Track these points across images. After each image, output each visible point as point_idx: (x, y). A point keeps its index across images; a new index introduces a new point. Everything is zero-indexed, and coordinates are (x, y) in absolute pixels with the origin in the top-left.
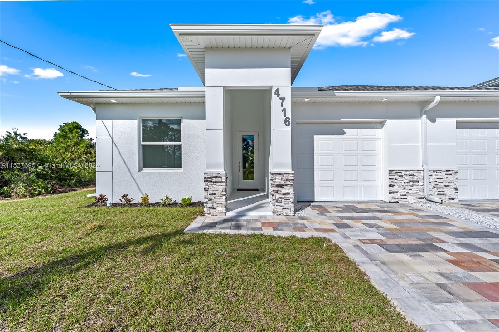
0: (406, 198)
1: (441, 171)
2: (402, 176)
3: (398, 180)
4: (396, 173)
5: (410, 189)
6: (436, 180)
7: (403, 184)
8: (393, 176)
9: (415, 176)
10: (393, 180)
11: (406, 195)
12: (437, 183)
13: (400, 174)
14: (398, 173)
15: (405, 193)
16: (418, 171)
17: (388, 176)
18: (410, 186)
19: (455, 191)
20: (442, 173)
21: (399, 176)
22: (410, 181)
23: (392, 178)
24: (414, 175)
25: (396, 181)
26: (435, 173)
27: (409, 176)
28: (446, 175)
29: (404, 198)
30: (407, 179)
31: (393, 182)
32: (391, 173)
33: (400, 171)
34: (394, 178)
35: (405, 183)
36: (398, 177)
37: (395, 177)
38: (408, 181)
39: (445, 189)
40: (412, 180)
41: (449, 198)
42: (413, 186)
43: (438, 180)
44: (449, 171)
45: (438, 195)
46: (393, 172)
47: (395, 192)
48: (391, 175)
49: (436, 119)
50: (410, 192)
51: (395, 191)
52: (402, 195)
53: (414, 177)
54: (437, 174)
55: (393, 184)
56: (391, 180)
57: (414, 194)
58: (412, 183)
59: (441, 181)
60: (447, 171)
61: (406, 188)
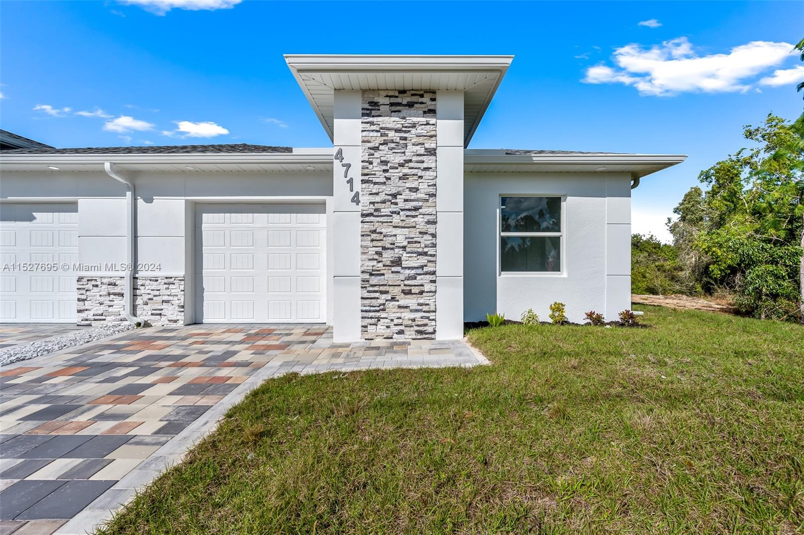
0: (105, 320)
1: (157, 279)
2: (97, 286)
3: (91, 291)
4: (88, 280)
5: (109, 306)
6: (149, 292)
7: (98, 298)
8: (83, 285)
9: (117, 285)
10: (84, 292)
11: (102, 315)
12: (150, 296)
13: (94, 283)
14: (92, 280)
15: (100, 312)
16: (121, 277)
17: (76, 285)
18: (109, 301)
19: (179, 310)
20: (159, 281)
21: (93, 286)
22: (109, 294)
23: (80, 289)
24: (115, 285)
25: (88, 293)
26: (149, 281)
27: (109, 285)
28: (165, 284)
29: (100, 320)
30: (104, 289)
31: (83, 294)
32: (81, 281)
33: (94, 278)
34: (84, 289)
35: (101, 296)
36: (91, 287)
37: (87, 286)
38: (105, 293)
39: (165, 306)
40: (112, 291)
41: (169, 321)
42: (113, 301)
43: (152, 292)
44: (171, 278)
45: (152, 314)
46: (85, 279)
47: (87, 310)
48: (79, 283)
49: (154, 198)
50: (110, 309)
51: (86, 308)
52: (97, 315)
53: (116, 287)
54: (151, 282)
55: (83, 297)
56: (81, 292)
57: (115, 312)
58: (112, 296)
59: (157, 293)
60: (167, 278)
61: (103, 304)
